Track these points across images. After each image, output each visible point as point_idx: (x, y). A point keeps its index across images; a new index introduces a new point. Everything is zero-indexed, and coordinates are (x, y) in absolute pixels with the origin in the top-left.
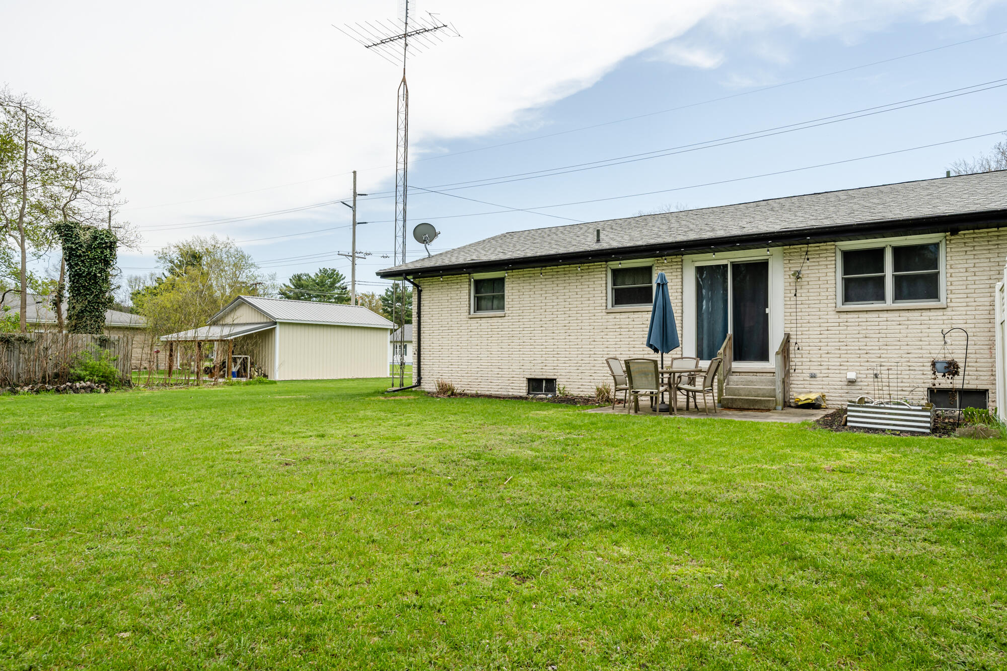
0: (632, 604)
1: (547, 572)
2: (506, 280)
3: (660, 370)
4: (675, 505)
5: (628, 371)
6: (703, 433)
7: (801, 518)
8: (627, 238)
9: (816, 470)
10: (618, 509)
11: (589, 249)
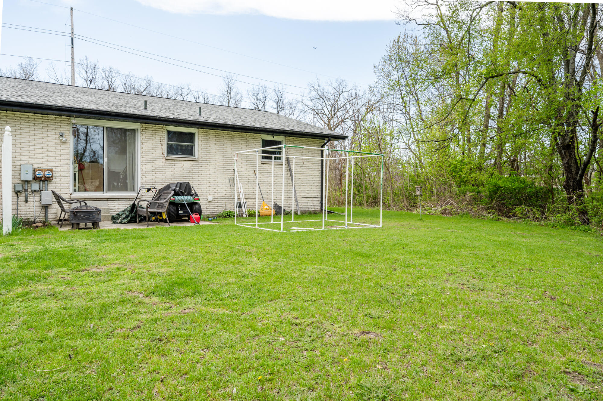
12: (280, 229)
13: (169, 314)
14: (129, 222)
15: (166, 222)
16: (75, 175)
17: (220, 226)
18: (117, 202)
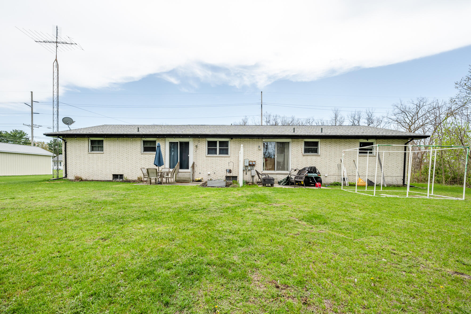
0: (143, 241)
1: (114, 236)
2: (104, 141)
3: (158, 171)
4: (159, 210)
5: (148, 172)
6: (170, 189)
7: (193, 210)
8: (148, 131)
9: (198, 198)
10: (141, 213)
11: (135, 133)
12: (373, 195)
13: (312, 231)
14: (286, 185)
15: (304, 186)
16: (264, 163)
17: (333, 190)
18: (281, 175)
